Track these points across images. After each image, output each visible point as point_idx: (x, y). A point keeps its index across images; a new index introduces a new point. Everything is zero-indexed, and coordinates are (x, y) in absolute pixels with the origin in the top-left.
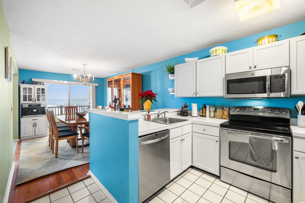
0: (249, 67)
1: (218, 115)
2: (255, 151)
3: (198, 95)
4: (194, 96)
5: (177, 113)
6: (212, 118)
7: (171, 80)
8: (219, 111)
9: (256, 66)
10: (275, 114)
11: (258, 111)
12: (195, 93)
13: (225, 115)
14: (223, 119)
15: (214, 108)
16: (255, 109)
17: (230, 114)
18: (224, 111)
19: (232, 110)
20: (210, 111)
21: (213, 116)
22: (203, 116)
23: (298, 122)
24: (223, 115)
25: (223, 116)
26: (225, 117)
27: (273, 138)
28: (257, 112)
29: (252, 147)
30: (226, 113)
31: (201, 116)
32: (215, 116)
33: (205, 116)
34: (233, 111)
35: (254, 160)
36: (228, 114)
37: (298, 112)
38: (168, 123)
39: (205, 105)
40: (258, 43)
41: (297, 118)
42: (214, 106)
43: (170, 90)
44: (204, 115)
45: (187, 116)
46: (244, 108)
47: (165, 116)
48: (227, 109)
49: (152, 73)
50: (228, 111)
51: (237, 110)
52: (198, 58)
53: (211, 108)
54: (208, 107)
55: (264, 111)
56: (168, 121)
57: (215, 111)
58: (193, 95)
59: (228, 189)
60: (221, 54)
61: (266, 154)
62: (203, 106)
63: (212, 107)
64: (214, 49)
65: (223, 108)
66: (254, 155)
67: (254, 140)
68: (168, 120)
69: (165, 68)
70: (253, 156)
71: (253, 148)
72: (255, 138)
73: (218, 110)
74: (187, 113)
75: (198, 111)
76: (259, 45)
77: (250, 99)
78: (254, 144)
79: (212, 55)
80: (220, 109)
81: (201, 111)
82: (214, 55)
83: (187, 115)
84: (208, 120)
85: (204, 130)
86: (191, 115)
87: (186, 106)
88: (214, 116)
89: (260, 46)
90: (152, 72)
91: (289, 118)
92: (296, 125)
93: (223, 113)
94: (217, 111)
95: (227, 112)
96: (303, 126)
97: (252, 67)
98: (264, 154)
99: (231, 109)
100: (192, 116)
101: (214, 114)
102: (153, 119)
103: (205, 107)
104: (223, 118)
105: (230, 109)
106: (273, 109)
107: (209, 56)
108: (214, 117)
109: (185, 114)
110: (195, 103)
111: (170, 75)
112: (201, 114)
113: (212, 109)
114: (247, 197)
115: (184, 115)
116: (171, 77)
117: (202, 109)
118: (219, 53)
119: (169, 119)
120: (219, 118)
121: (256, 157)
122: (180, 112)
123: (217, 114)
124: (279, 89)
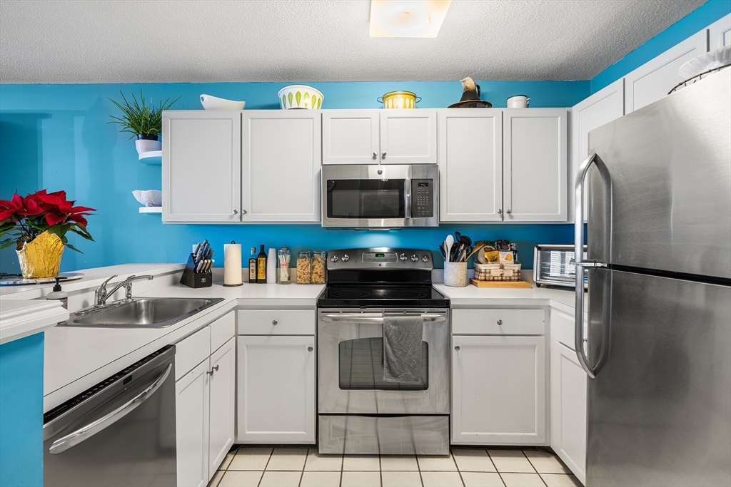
0: (373, 155)
1: (299, 274)
2: (394, 352)
3: (246, 219)
4: (236, 220)
5: (170, 277)
6: (283, 283)
7: (145, 161)
8: (302, 264)
9: (384, 154)
10: (412, 263)
11: (382, 258)
12: (239, 210)
13: (316, 273)
14: (311, 283)
15: (288, 257)
16: (377, 255)
17: (329, 269)
18: (314, 263)
19: (333, 260)
20: (278, 266)
21: (286, 279)
22: (257, 281)
23: (445, 276)
24: (311, 274)
25: (313, 277)
26: (318, 277)
27: (423, 315)
28: (382, 261)
29: (390, 344)
30: (319, 268)
31: (251, 281)
32: (292, 279)
33: (264, 281)
34: (335, 262)
35: (394, 375)
36: (323, 270)
37: (445, 256)
38: (144, 321)
39: (262, 247)
40: (386, 102)
41: (442, 268)
42: (288, 249)
43: (142, 196)
44: (261, 277)
45: (210, 285)
46: (355, 253)
47: (129, 295)
48: (320, 258)
49: (44, 121)
50: (323, 262)
51: (343, 259)
52: (242, 103)
53: (280, 257)
54: (271, 253)
55: (393, 257)
56: (144, 313)
57: (292, 265)
58: (231, 217)
59: (342, 471)
60: (309, 107)
61: (414, 354)
62: (258, 251)
63: (283, 253)
64: (293, 89)
65: (312, 255)
66: (393, 362)
67: (393, 327)
68: (143, 307)
69: (121, 114)
70: (392, 365)
71: (391, 347)
72: (395, 323)
73: (300, 260)
74: (211, 274)
75: (242, 267)
76: (388, 108)
77: (368, 231)
78: (394, 338)
79: (288, 106)
80: (305, 257)
81: (253, 265)
82: (295, 105)
83: (208, 284)
84: (271, 292)
85: (275, 323)
86: (221, 281)
87: (207, 255)
88: (289, 278)
89: (390, 109)
90: (45, 115)
91: (431, 269)
92: (442, 282)
93: (312, 268)
94: (296, 263)
95: (320, 264)
96: (452, 283)
97: (378, 157)
98: (410, 355)
99: (329, 255)
100: (225, 285)
101: (289, 273)
102: (78, 314)
103: (263, 254)
104: (313, 280)
105: (327, 256)
106: (409, 252)
107: (278, 107)
108: (290, 280)
109: (204, 280)
110: (233, 242)
111: (140, 144)
112: (253, 277)
113: (284, 259)
114: (381, 471)
115: (198, 285)
116: (143, 150)
117: (257, 260)
118: (306, 105)
119: (147, 303)
120: (303, 281)
121: (396, 367)
122: (180, 275)
123: (298, 271)
124: (423, 210)
